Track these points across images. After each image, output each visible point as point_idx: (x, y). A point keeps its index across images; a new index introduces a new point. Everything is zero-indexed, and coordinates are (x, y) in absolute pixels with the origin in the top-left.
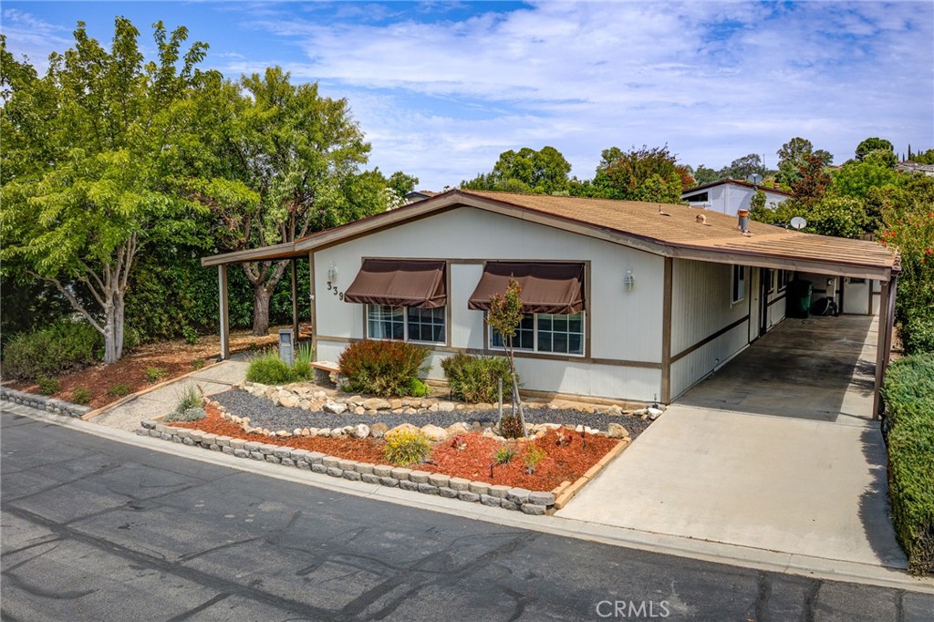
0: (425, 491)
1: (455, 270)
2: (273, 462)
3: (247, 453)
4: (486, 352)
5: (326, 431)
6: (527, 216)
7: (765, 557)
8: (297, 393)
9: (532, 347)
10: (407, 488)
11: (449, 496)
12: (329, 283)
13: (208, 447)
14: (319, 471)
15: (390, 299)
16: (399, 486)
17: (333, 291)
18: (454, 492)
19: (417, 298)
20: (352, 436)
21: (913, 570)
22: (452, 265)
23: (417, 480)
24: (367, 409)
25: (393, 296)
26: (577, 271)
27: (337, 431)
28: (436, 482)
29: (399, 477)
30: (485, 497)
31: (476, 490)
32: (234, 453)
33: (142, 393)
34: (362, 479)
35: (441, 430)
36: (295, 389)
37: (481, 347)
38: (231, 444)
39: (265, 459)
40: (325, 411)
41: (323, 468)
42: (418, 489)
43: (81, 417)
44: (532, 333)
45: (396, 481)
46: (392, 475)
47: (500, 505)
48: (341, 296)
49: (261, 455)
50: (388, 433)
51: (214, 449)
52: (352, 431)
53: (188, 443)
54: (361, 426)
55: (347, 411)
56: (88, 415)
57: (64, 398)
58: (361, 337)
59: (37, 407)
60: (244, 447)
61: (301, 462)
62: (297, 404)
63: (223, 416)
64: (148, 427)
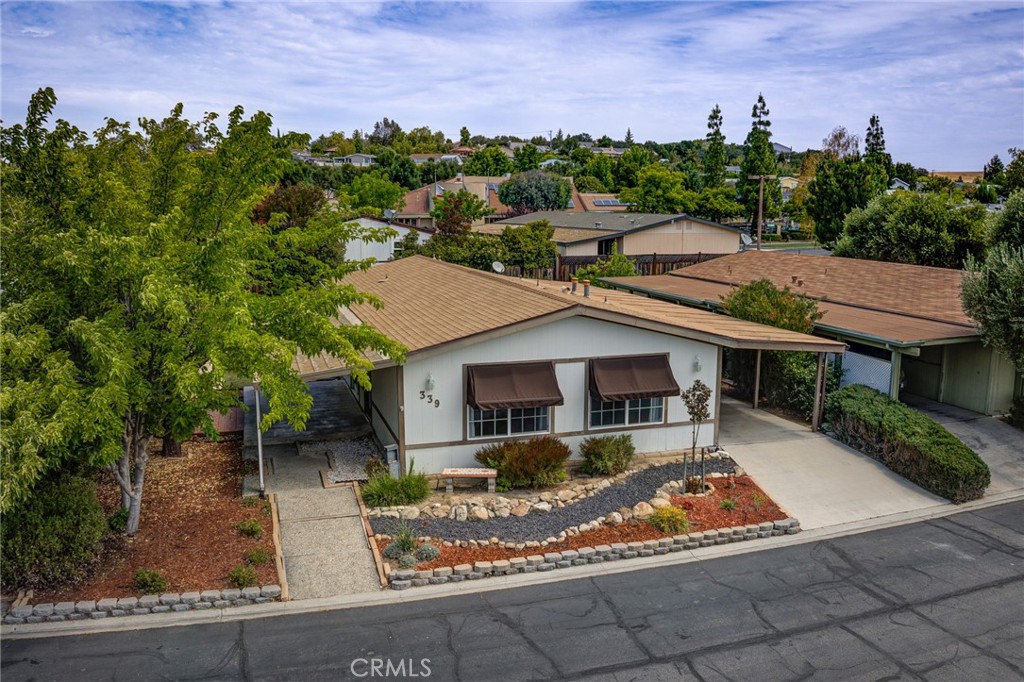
0: (723, 543)
1: (559, 369)
2: (583, 564)
3: (554, 564)
4: (586, 432)
5: (584, 527)
6: (640, 324)
7: (907, 516)
8: (474, 505)
9: (623, 422)
10: (709, 545)
11: (740, 540)
12: (422, 393)
13: (505, 573)
14: (633, 557)
15: (526, 402)
16: (701, 545)
17: (427, 399)
18: (742, 537)
19: (551, 398)
20: (611, 525)
21: (954, 502)
22: (557, 365)
23: (714, 537)
24: (564, 502)
25: (528, 399)
26: (660, 362)
27: (595, 524)
28: (727, 534)
29: (699, 540)
30: (763, 533)
31: (755, 531)
32: (538, 570)
33: (279, 552)
34: (671, 551)
35: (663, 501)
36: (470, 502)
37: (581, 429)
38: (529, 563)
39: (573, 564)
40: (535, 512)
41: (635, 553)
42: (716, 543)
43: (278, 599)
44: (624, 411)
45: (697, 543)
46: (692, 540)
47: (773, 535)
48: (437, 403)
49: (569, 562)
50: (636, 513)
51: (512, 573)
52: (609, 520)
53: (477, 578)
54: (615, 514)
55: (553, 507)
56: (285, 594)
57: (200, 588)
58: (461, 439)
59: (172, 610)
60: (546, 561)
61: (611, 555)
62: (492, 515)
63: (450, 544)
64: (407, 578)
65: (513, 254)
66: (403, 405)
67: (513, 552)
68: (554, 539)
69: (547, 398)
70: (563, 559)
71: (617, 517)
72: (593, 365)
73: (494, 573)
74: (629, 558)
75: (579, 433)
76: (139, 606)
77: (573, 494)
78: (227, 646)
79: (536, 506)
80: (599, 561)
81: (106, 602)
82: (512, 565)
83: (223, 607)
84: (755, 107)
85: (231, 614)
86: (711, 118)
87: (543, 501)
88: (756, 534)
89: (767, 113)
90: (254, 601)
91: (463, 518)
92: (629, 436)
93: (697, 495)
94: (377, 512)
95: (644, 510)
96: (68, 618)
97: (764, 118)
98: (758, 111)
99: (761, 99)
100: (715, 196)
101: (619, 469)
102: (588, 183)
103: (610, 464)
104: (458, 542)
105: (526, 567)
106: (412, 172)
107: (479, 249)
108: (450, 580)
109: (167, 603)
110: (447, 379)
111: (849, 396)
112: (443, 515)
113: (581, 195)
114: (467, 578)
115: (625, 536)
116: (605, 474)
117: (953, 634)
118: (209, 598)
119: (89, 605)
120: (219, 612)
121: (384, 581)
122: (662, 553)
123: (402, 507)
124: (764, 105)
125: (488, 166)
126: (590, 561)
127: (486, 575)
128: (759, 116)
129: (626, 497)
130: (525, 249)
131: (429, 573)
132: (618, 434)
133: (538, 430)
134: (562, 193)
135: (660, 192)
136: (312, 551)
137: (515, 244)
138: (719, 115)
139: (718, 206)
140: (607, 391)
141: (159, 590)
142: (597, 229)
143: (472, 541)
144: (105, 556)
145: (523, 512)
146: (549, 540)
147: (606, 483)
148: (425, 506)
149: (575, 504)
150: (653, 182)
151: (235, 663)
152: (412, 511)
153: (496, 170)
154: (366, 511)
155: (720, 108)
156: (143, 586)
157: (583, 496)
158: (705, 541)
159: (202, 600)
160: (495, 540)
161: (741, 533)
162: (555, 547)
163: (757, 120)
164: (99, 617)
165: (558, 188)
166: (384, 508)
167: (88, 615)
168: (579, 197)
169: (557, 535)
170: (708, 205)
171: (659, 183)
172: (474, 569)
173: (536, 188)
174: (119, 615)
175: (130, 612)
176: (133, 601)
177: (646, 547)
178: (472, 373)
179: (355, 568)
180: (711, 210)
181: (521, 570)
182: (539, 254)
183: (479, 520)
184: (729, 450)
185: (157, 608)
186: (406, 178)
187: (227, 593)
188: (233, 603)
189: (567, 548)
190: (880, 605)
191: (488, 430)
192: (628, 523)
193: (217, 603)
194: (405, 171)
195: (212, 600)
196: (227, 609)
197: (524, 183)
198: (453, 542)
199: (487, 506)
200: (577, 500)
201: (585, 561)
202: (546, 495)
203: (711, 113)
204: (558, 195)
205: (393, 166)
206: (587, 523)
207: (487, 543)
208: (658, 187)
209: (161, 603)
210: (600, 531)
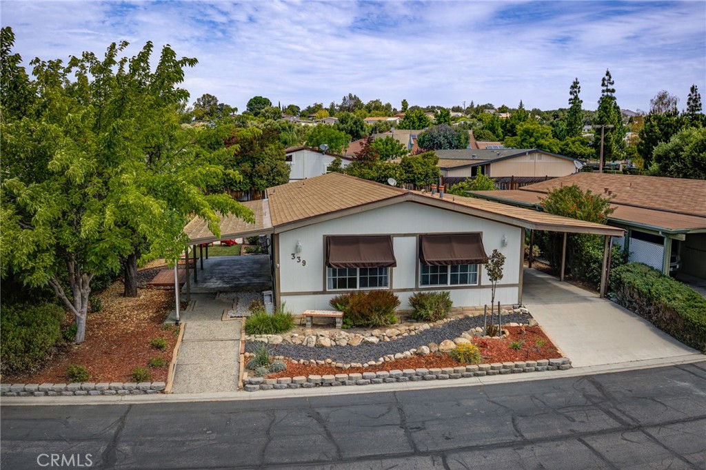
0: (506, 373)
1: (396, 240)
2: (392, 382)
4: (417, 289)
5: (399, 355)
7: (662, 361)
8: (322, 336)
9: (446, 283)
10: (494, 374)
11: (520, 372)
12: (293, 254)
13: (331, 385)
14: (432, 379)
15: (368, 264)
16: (488, 374)
17: (297, 260)
18: (522, 369)
19: (387, 261)
20: (420, 355)
21: (703, 353)
22: (394, 238)
23: (499, 368)
24: (390, 337)
25: (369, 262)
27: (408, 353)
28: (510, 367)
29: (486, 369)
30: (539, 368)
31: (533, 365)
32: (357, 384)
33: (174, 361)
34: (463, 376)
35: (465, 340)
36: (319, 334)
37: (413, 286)
38: (350, 378)
39: (384, 381)
40: (366, 343)
41: (434, 376)
42: (500, 373)
43: (162, 392)
44: (447, 275)
45: (485, 372)
46: (480, 369)
47: (548, 369)
48: (304, 263)
49: (381, 380)
50: (441, 348)
51: (336, 385)
52: (419, 351)
53: (309, 387)
54: (424, 347)
55: (380, 341)
56: (168, 389)
57: (111, 380)
58: (321, 290)
59: (88, 394)
60: (363, 378)
61: (415, 377)
62: (334, 344)
63: (296, 362)
64: (257, 383)
65: (407, 175)
66: (279, 263)
67: (340, 370)
68: (373, 363)
69: (384, 261)
70: (377, 377)
71: (426, 349)
72: (423, 239)
73: (322, 384)
74: (429, 380)
75: (411, 290)
76: (66, 390)
77: (398, 332)
78: (112, 420)
79: (367, 339)
80: (406, 381)
81: (45, 386)
82: (337, 379)
83: (124, 394)
84: (604, 79)
85: (128, 399)
86: (572, 87)
87: (373, 337)
88: (534, 368)
89: (612, 83)
90: (145, 392)
91: (312, 345)
92: (448, 293)
93: (493, 338)
94: (252, 338)
95: (448, 345)
96: (18, 394)
97: (610, 87)
98: (606, 82)
99: (608, 74)
100: (573, 143)
101: (438, 317)
102: (484, 135)
103: (431, 312)
104: (302, 361)
105: (347, 381)
106: (362, 128)
107: (384, 171)
108: (289, 387)
109: (85, 389)
110: (311, 245)
111: (628, 271)
112: (299, 342)
113: (478, 142)
114: (302, 386)
115: (429, 364)
116: (427, 320)
117: (671, 451)
118: (114, 387)
119: (33, 387)
120: (120, 397)
121: (241, 384)
122: (455, 378)
123: (270, 335)
124: (610, 77)
125: (414, 123)
126: (398, 380)
127: (316, 385)
128: (607, 86)
129: (437, 336)
130: (417, 172)
131: (274, 381)
132: (439, 292)
133: (380, 285)
134: (462, 141)
135: (532, 140)
136: (197, 361)
137: (409, 168)
138: (578, 85)
139: (575, 150)
140: (429, 258)
141: (83, 381)
142: (473, 159)
143: (312, 361)
144: (56, 355)
145: (357, 343)
146: (369, 363)
147: (426, 326)
148: (287, 336)
149: (398, 339)
150: (528, 133)
151: (113, 431)
152: (277, 339)
153: (419, 126)
154: (245, 337)
155: (578, 80)
156: (73, 377)
157: (406, 334)
158: (491, 371)
159: (110, 389)
160: (329, 360)
161: (521, 366)
162: (373, 368)
163: (605, 88)
164: (39, 395)
165: (459, 137)
166: (257, 336)
167: (32, 393)
168: (476, 144)
169: (376, 360)
170: (568, 149)
171: (532, 133)
172: (308, 380)
173: (444, 136)
174: (53, 395)
175: (59, 393)
176: (63, 386)
177: (443, 372)
178: (329, 241)
179: (225, 375)
180: (570, 152)
181: (344, 383)
182: (427, 175)
183: (323, 347)
184: (528, 308)
185: (78, 392)
186: (357, 131)
187: (127, 385)
188: (131, 392)
189: (382, 370)
190: (617, 425)
191: (342, 284)
192: (434, 355)
193: (119, 391)
194: (357, 127)
195: (117, 389)
196: (126, 396)
197: (435, 134)
198: (299, 361)
199: (332, 338)
200: (400, 337)
201: (394, 379)
202: (376, 332)
203: (572, 84)
204: (459, 142)
205: (349, 124)
206: (402, 352)
207: (323, 362)
208: (531, 136)
209: (81, 389)
210: (411, 359)
